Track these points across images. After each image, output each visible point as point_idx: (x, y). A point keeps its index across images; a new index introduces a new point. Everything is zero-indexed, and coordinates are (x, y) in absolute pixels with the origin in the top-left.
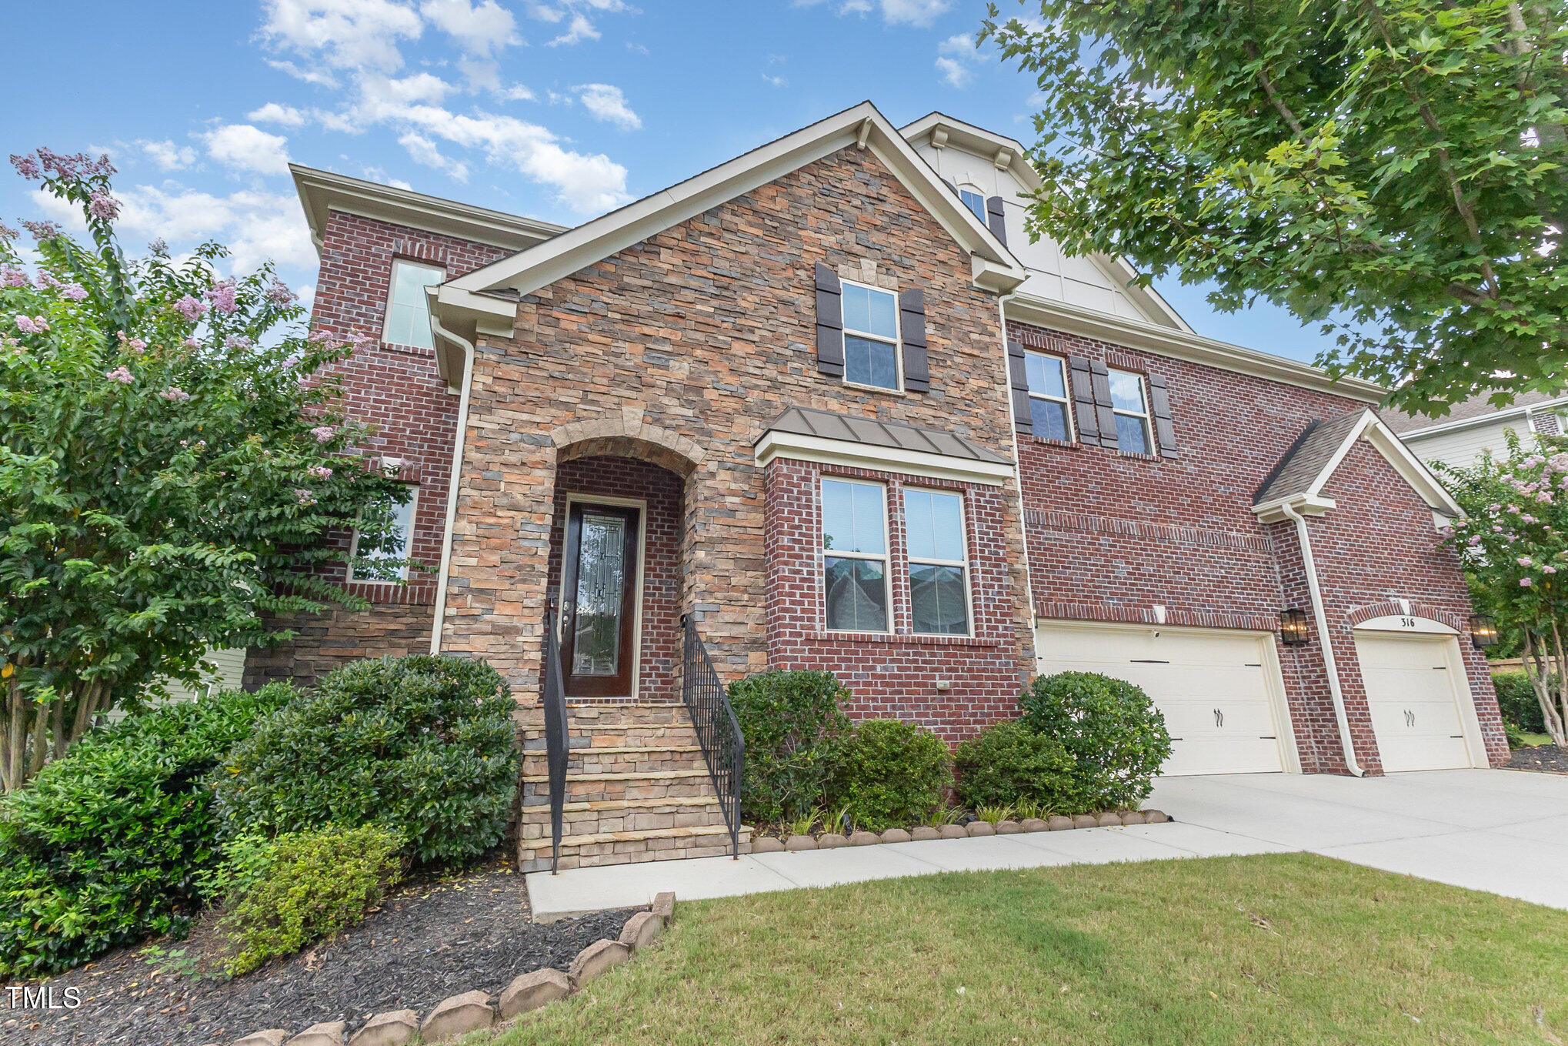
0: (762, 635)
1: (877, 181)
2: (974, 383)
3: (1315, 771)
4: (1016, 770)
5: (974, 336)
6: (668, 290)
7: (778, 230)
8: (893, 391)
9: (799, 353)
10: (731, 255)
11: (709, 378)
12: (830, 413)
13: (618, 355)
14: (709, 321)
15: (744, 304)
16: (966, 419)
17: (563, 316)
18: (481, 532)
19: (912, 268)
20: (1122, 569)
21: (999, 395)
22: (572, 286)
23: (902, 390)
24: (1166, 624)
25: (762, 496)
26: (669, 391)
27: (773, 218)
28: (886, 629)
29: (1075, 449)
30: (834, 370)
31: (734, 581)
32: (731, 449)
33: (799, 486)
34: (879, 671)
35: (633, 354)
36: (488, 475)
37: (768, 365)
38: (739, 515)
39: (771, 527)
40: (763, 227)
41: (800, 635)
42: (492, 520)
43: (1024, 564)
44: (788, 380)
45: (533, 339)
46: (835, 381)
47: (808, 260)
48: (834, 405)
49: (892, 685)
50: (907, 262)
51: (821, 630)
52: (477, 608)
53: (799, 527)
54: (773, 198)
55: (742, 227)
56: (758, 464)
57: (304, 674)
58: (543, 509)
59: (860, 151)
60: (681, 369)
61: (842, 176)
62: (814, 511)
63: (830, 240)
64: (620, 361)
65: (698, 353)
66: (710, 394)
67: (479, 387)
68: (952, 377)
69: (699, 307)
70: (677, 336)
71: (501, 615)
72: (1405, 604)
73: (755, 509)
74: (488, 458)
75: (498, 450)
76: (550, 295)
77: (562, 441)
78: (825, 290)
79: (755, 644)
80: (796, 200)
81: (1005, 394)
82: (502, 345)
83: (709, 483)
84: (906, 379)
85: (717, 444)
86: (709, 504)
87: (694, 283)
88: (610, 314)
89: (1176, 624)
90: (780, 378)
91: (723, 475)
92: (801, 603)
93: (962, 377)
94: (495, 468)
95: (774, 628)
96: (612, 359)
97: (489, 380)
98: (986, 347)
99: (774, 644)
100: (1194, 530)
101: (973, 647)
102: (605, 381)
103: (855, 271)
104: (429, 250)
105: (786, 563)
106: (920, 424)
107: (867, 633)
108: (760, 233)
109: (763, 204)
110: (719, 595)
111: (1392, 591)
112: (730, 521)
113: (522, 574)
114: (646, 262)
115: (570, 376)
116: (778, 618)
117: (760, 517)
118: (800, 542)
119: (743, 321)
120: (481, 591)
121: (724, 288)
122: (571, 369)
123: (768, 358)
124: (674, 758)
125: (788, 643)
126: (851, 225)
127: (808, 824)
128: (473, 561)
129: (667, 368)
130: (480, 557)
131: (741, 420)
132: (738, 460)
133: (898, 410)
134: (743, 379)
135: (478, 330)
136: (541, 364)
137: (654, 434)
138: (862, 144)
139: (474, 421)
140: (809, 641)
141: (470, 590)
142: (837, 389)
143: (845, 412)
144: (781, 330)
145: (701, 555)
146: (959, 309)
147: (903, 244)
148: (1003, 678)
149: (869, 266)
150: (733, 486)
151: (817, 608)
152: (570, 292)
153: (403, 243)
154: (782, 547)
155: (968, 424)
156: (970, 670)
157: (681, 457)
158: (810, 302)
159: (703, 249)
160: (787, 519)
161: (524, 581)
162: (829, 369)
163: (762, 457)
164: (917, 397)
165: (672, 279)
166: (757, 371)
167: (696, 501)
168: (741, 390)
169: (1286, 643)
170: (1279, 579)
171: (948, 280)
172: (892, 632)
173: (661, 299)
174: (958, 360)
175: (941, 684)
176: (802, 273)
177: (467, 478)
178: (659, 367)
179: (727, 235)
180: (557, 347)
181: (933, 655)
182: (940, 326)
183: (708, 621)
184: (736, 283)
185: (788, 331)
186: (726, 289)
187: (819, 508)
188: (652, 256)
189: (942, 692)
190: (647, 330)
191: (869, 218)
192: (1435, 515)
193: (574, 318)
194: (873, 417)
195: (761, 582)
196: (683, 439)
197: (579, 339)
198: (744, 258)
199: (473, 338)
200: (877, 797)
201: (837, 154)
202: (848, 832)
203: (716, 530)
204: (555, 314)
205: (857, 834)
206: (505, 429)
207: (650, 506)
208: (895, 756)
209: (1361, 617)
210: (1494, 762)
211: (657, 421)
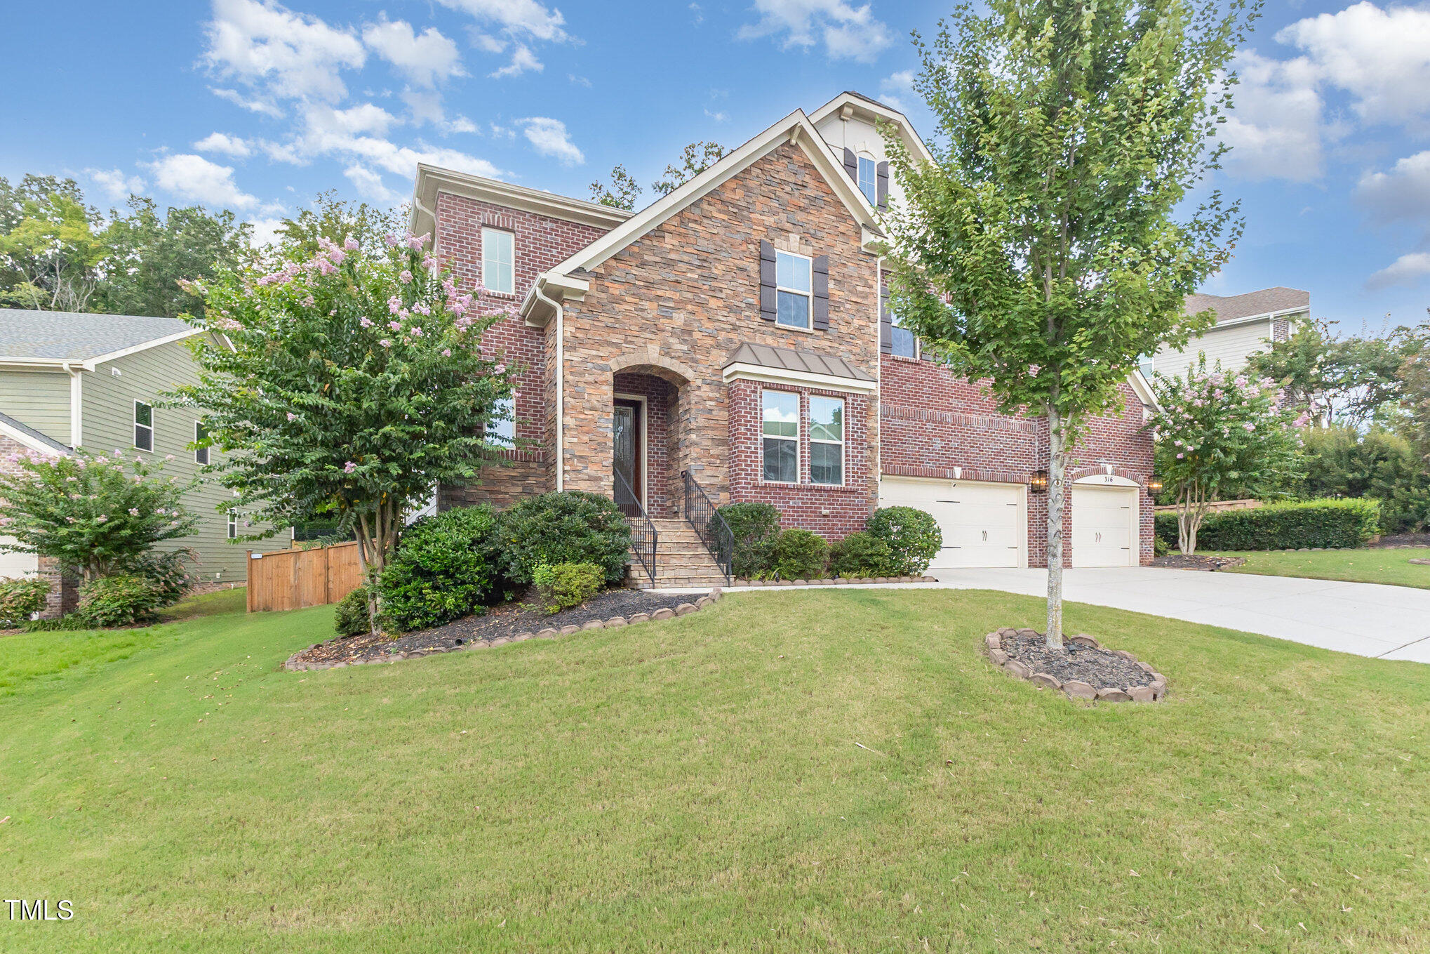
0: (727, 483)
1: (803, 171)
2: (856, 323)
3: (1036, 567)
4: (860, 556)
5: (859, 288)
6: (670, 264)
7: (738, 214)
8: (806, 330)
9: (749, 305)
10: (708, 236)
11: (696, 324)
12: (767, 346)
13: (643, 310)
14: (695, 284)
15: (716, 271)
16: (850, 348)
17: (610, 285)
18: (578, 423)
19: (821, 239)
20: (938, 444)
21: (872, 330)
22: (613, 263)
23: (811, 330)
24: (961, 479)
25: (727, 401)
26: (673, 334)
27: (734, 206)
28: (795, 481)
29: (918, 364)
30: (770, 316)
31: (712, 452)
32: (709, 371)
33: (750, 396)
34: (791, 504)
35: (651, 309)
36: (579, 389)
37: (731, 315)
38: (714, 413)
39: (733, 421)
40: (727, 212)
41: (750, 483)
42: (583, 416)
43: (877, 443)
44: (743, 324)
45: (595, 301)
46: (770, 323)
47: (757, 236)
48: (770, 340)
49: (798, 512)
50: (819, 234)
51: (761, 481)
52: (580, 466)
53: (750, 421)
54: (734, 190)
55: (716, 214)
56: (725, 380)
57: (471, 500)
58: (608, 410)
59: (792, 146)
60: (679, 318)
61: (779, 168)
62: (759, 412)
63: (770, 220)
64: (644, 315)
65: (689, 307)
66: (697, 335)
67: (568, 334)
68: (843, 319)
69: (689, 275)
70: (677, 296)
71: (592, 470)
72: (1109, 468)
73: (723, 409)
74: (577, 379)
75: (582, 374)
76: (603, 272)
77: (616, 368)
78: (766, 259)
79: (724, 488)
80: (748, 190)
81: (876, 330)
82: (578, 306)
83: (697, 393)
84: (814, 321)
85: (701, 368)
86: (697, 406)
87: (686, 258)
88: (637, 283)
89: (967, 479)
90: (738, 323)
91: (705, 388)
92: (751, 466)
93: (848, 318)
94: (582, 385)
95: (735, 479)
96: (640, 313)
97: (573, 330)
98: (866, 296)
99: (735, 488)
100: (987, 419)
101: (844, 492)
102: (637, 328)
103: (785, 243)
104: (503, 220)
105: (743, 443)
106: (821, 353)
107: (785, 483)
108: (726, 217)
109: (728, 195)
110: (704, 460)
111: (1103, 460)
112: (709, 417)
113: (600, 448)
114: (657, 244)
115: (617, 326)
116: (738, 474)
117: (726, 414)
118: (750, 430)
119: (714, 284)
120: (581, 457)
121: (704, 261)
122: (617, 321)
123: (731, 309)
124: (688, 545)
125: (743, 488)
126: (784, 207)
127: (759, 576)
128: (575, 440)
129: (671, 318)
130: (579, 438)
131: (715, 352)
132: (714, 378)
133: (809, 343)
134: (717, 324)
135: (565, 297)
136: (601, 318)
137: (666, 363)
138: (793, 142)
139: (567, 356)
140: (755, 487)
141: (575, 456)
142: (772, 329)
143: (775, 345)
144: (738, 289)
145: (693, 436)
146: (851, 269)
147: (817, 220)
148: (858, 509)
149: (794, 238)
150: (711, 395)
151: (759, 469)
152: (613, 268)
153: (487, 216)
154: (741, 433)
155: (850, 351)
156: (841, 505)
157: (680, 376)
158: (757, 268)
159: (691, 232)
160: (743, 417)
161: (602, 451)
162: (767, 314)
163: (727, 377)
164: (821, 333)
165: (672, 256)
166: (724, 319)
167: (689, 403)
168: (715, 332)
169: (1033, 492)
170: (1037, 450)
171: (845, 247)
172: (799, 483)
173: (667, 270)
174: (848, 306)
175: (825, 512)
176: (752, 247)
177: (568, 391)
178: (667, 317)
179: (706, 221)
180: (609, 307)
181: (821, 496)
182: (838, 282)
183: (699, 475)
184: (711, 256)
185: (742, 289)
186: (705, 261)
187: (761, 410)
188: (661, 240)
189: (824, 516)
190: (659, 293)
191: (796, 202)
192: (1144, 409)
193: (616, 286)
194: (792, 348)
195: (727, 453)
196: (682, 365)
197: (619, 300)
198: (716, 238)
199: (562, 303)
200: (792, 565)
201: (776, 150)
202: (777, 580)
203: (701, 422)
204: (606, 284)
205: (781, 581)
206: (584, 361)
207: (649, 401)
208: (802, 546)
209: (1079, 476)
210: (1143, 563)
211: (667, 354)
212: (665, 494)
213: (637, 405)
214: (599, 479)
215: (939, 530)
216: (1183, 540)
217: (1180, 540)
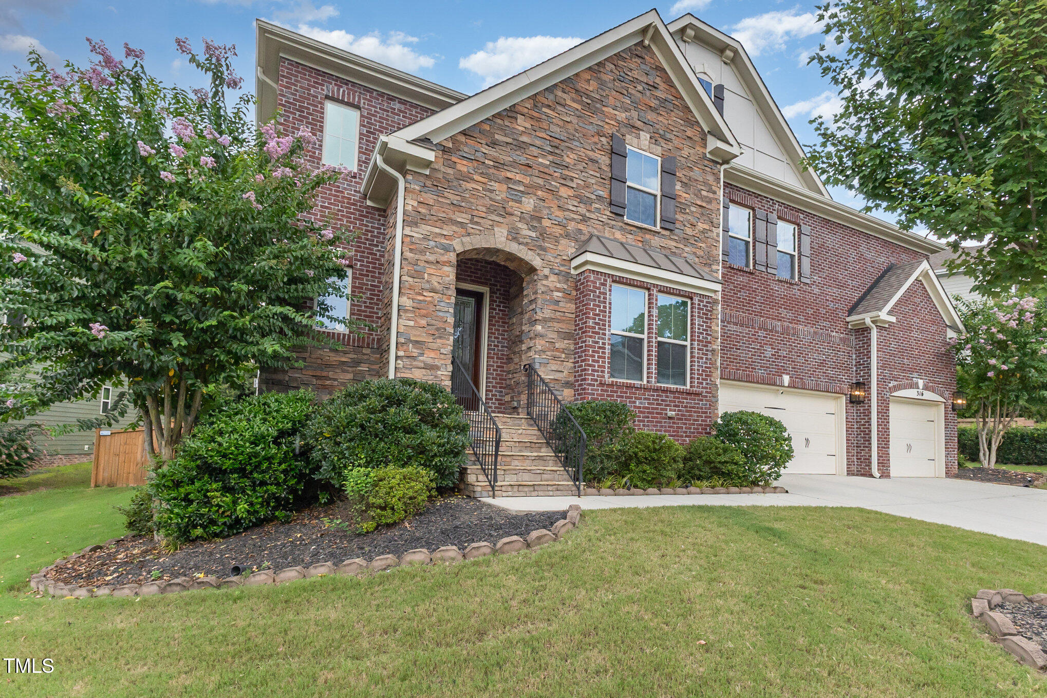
0: (572, 379)
1: (654, 72)
2: (701, 226)
3: (853, 475)
4: (712, 462)
5: (704, 193)
6: (521, 146)
7: (592, 106)
8: (653, 228)
9: (599, 197)
10: (561, 123)
11: (545, 212)
12: (615, 240)
13: (492, 191)
14: (546, 170)
15: (568, 160)
16: (694, 250)
17: (458, 161)
18: (415, 305)
19: (669, 140)
20: (769, 352)
21: (715, 234)
22: (462, 139)
23: (658, 228)
24: (789, 387)
25: (574, 293)
26: (521, 219)
27: (588, 97)
28: (641, 379)
29: (751, 273)
30: (619, 211)
31: (557, 345)
32: (557, 261)
33: (600, 288)
34: (637, 404)
35: (500, 191)
36: (418, 268)
37: (581, 205)
38: (561, 304)
39: (581, 313)
40: (580, 102)
41: (596, 380)
42: (421, 298)
43: (717, 346)
44: (593, 216)
45: (440, 176)
46: (619, 218)
47: (608, 130)
48: (618, 235)
49: (644, 413)
50: (668, 136)
51: (608, 379)
52: (415, 352)
53: (599, 315)
54: (588, 81)
55: (569, 102)
56: (573, 272)
57: (295, 385)
58: (450, 293)
59: (644, 47)
60: (529, 204)
61: (633, 66)
62: (608, 305)
63: (622, 116)
64: (493, 196)
65: (539, 193)
66: (546, 223)
67: (409, 208)
68: (689, 221)
69: (540, 160)
70: (527, 180)
71: (428, 357)
72: (921, 383)
73: (570, 301)
74: (417, 257)
75: (422, 252)
76: (450, 145)
77: (459, 249)
78: (617, 153)
79: (568, 384)
80: (602, 83)
81: (718, 235)
82: (422, 179)
83: (544, 282)
84: (662, 220)
85: (549, 257)
86: (544, 296)
87: (538, 142)
88: (486, 162)
89: (794, 387)
90: (588, 214)
91: (553, 278)
92: (598, 362)
93: (694, 221)
94: (422, 264)
95: (581, 375)
96: (488, 194)
97: (415, 204)
98: (710, 201)
99: (581, 385)
100: (812, 330)
101: (689, 394)
102: (484, 209)
103: (636, 140)
104: (349, 95)
105: (590, 337)
106: (668, 252)
107: (632, 382)
108: (579, 107)
109: (582, 85)
110: (549, 353)
111: (915, 375)
112: (556, 308)
113: (440, 333)
114: (509, 124)
115: (463, 204)
116: (585, 370)
117: (573, 306)
118: (599, 324)
119: (567, 173)
120: (417, 342)
121: (556, 147)
122: (464, 199)
123: (581, 199)
124: (531, 445)
125: (589, 385)
126: (636, 105)
127: (609, 484)
128: (412, 323)
129: (520, 202)
130: (416, 321)
131: (563, 242)
132: (562, 268)
133: (656, 241)
134: (566, 213)
135: (408, 167)
136: (446, 194)
137: (513, 248)
138: (647, 42)
139: (408, 231)
140: (601, 384)
141: (411, 341)
142: (620, 224)
143: (624, 240)
144: (590, 180)
145: (539, 328)
146: (696, 173)
147: (666, 122)
148: (703, 413)
149: (645, 136)
150: (558, 285)
151: (607, 365)
152: (462, 143)
153: (332, 88)
154: (589, 327)
155: (695, 253)
156: (686, 407)
157: (527, 263)
158: (608, 162)
159: (544, 117)
160: (592, 310)
161: (440, 338)
162: (617, 208)
163: (576, 268)
164: (667, 233)
165: (524, 139)
166: (574, 209)
167: (536, 293)
168: (565, 221)
169: (851, 402)
170: (854, 363)
171: (692, 151)
172: (645, 382)
173: (518, 153)
174: (693, 209)
175: (671, 414)
176: (603, 139)
177: (406, 269)
178: (516, 201)
179: (559, 108)
180: (455, 183)
181: (667, 397)
182: (684, 184)
183: (543, 369)
184: (563, 144)
185: (593, 181)
186: (557, 148)
187: (610, 304)
188: (513, 120)
189: (670, 418)
190: (509, 175)
191: (647, 101)
192: (948, 329)
193: (465, 162)
194: (640, 245)
195: (572, 347)
196: (530, 252)
197: (468, 178)
198: (569, 126)
199: (404, 173)
200: (644, 471)
201: (629, 49)
202: (629, 488)
203: (547, 313)
204: (454, 159)
205: (633, 490)
206: (426, 238)
207: (492, 292)
208: (656, 451)
209: (897, 388)
210: (948, 474)
211: (515, 239)
212: (504, 388)
213: (479, 297)
214: (436, 368)
215: (789, 439)
216: (984, 455)
217: (981, 454)
